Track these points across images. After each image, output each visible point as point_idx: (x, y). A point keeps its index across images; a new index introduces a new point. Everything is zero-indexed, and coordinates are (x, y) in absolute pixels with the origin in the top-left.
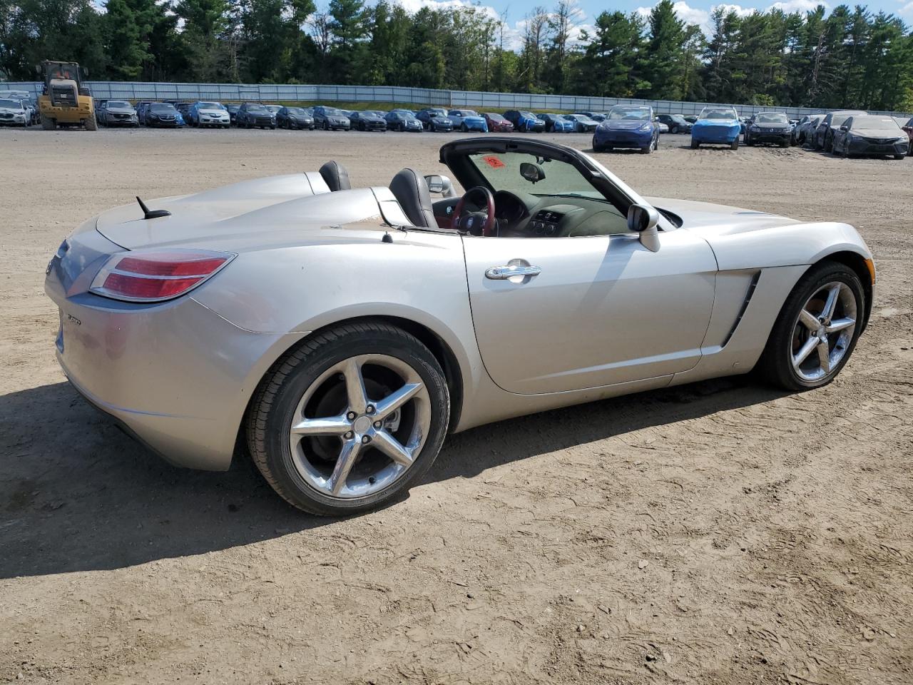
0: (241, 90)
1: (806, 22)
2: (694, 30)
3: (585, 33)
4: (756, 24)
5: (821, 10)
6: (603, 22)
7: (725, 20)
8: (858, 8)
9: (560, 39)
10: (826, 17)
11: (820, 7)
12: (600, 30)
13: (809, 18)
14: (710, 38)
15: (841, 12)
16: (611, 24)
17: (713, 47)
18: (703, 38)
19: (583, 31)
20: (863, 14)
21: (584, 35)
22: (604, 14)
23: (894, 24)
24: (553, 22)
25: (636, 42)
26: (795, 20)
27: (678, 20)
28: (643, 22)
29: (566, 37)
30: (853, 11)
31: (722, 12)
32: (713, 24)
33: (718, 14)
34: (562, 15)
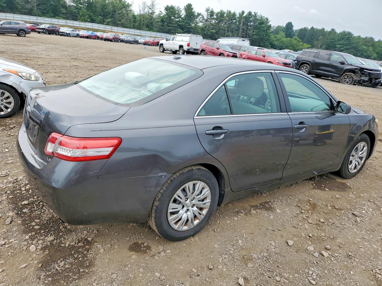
0: (38, 19)
1: (238, 15)
2: (199, 14)
3: (161, 12)
4: (221, 15)
5: (243, 12)
6: (167, 9)
7: (210, 12)
8: (255, 13)
9: (153, 13)
10: (244, 15)
12: (166, 11)
13: (240, 15)
14: (205, 18)
15: (250, 13)
16: (170, 10)
17: (206, 21)
18: (203, 17)
19: (160, 11)
20: (256, 15)
21: (161, 13)
22: (167, 6)
23: (266, 19)
24: (150, 7)
25: (180, 16)
26: (234, 14)
27: (193, 11)
28: (181, 10)
29: (155, 12)
30: (253, 14)
31: (209, 10)
32: (206, 13)
33: (207, 10)
34: (153, 5)
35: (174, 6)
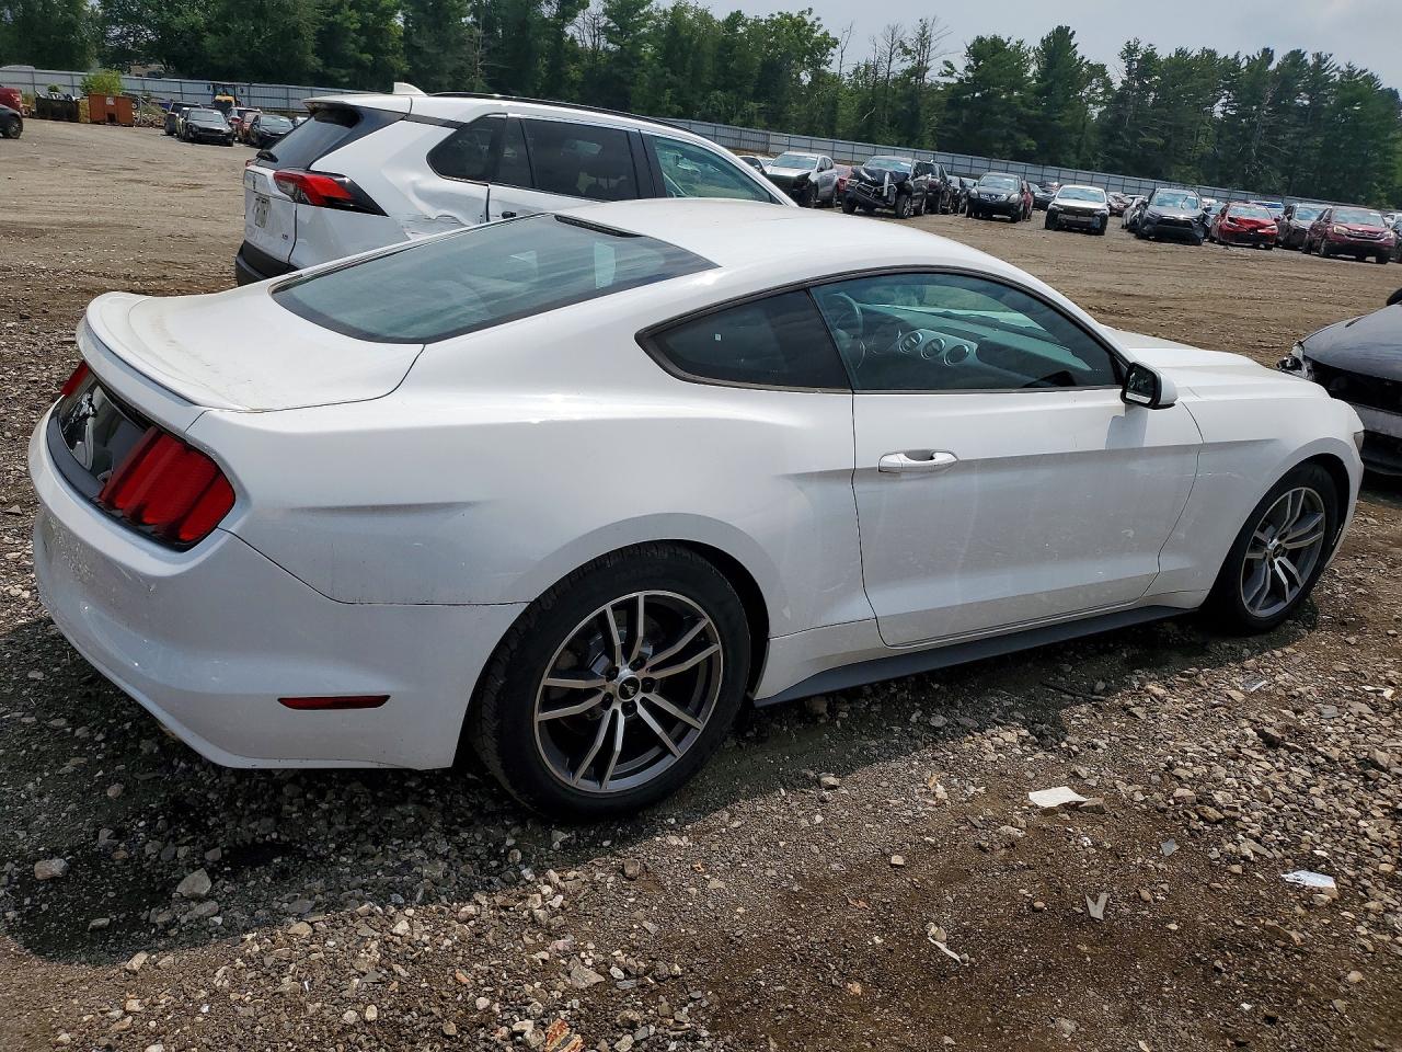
1: (1245, 71)
2: (1099, 70)
3: (951, 66)
4: (1179, 69)
5: (1268, 54)
6: (977, 51)
7: (1139, 61)
9: (919, 71)
10: (1274, 64)
11: (1266, 51)
12: (972, 62)
13: (1251, 67)
14: (1117, 85)
15: (1296, 57)
16: (988, 53)
18: (1108, 83)
19: (947, 63)
20: (1324, 66)
21: (949, 69)
22: (979, 39)
24: (910, 48)
25: (1019, 83)
26: (1232, 67)
27: (1078, 57)
28: (1029, 56)
29: (927, 69)
31: (1136, 50)
32: (1123, 65)
33: (1130, 51)
34: (924, 40)
35: (1006, 41)
